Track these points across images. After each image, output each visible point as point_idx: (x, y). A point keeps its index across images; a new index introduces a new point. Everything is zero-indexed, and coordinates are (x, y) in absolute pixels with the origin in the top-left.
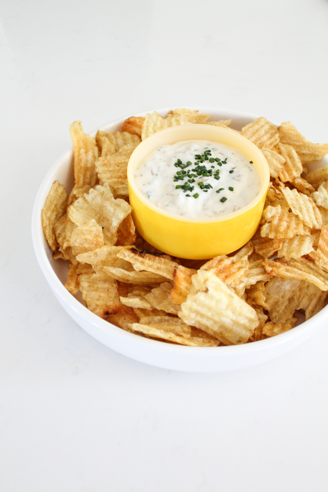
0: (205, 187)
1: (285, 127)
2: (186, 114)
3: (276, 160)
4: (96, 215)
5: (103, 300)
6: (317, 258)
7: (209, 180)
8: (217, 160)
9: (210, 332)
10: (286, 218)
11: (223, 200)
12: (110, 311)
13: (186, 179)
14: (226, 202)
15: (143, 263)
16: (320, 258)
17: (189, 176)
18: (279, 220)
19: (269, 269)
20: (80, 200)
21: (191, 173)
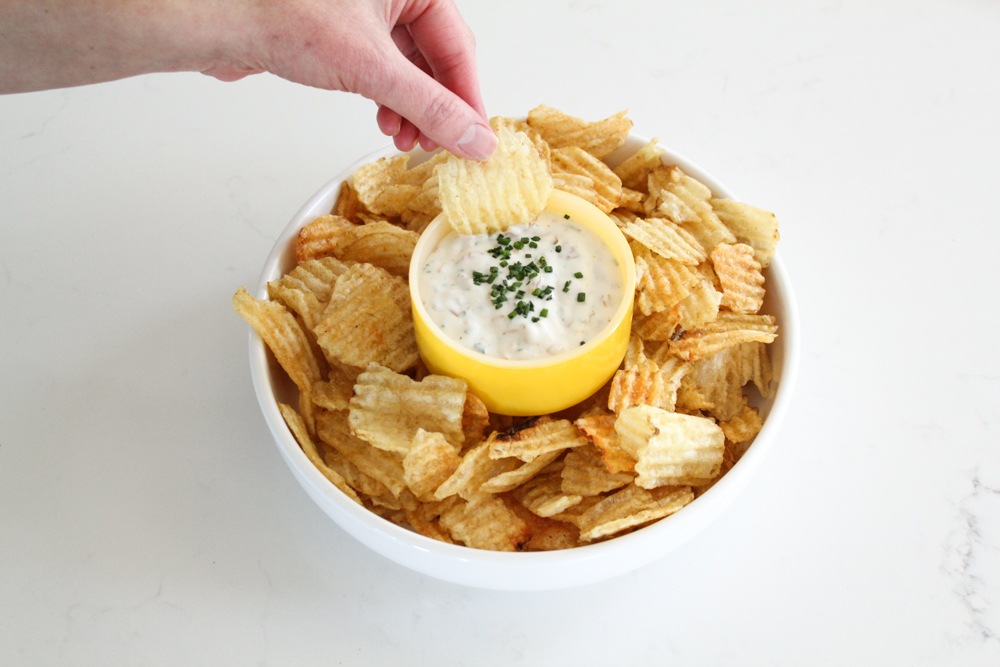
0: (544, 293)
1: (539, 116)
2: (369, 174)
3: (578, 185)
4: (398, 421)
5: (498, 531)
6: (731, 302)
7: (542, 280)
8: (525, 241)
9: (674, 482)
10: (660, 271)
11: (581, 298)
12: (521, 539)
13: (510, 295)
14: (588, 298)
15: (528, 447)
16: (734, 301)
17: (511, 289)
18: (653, 278)
19: (685, 354)
20: (354, 412)
21: (510, 283)
